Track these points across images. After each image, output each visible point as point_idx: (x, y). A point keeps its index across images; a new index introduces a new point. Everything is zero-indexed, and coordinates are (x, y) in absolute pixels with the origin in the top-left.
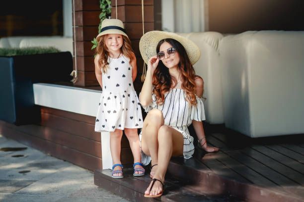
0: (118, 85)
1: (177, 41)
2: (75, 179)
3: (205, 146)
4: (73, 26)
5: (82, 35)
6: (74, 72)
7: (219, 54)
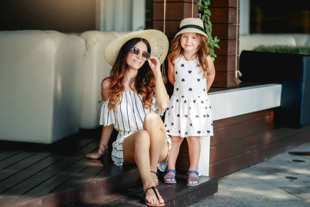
0: (190, 89)
1: (127, 42)
3: (100, 152)
4: (239, 26)
5: (229, 31)
6: (237, 73)
7: (85, 55)
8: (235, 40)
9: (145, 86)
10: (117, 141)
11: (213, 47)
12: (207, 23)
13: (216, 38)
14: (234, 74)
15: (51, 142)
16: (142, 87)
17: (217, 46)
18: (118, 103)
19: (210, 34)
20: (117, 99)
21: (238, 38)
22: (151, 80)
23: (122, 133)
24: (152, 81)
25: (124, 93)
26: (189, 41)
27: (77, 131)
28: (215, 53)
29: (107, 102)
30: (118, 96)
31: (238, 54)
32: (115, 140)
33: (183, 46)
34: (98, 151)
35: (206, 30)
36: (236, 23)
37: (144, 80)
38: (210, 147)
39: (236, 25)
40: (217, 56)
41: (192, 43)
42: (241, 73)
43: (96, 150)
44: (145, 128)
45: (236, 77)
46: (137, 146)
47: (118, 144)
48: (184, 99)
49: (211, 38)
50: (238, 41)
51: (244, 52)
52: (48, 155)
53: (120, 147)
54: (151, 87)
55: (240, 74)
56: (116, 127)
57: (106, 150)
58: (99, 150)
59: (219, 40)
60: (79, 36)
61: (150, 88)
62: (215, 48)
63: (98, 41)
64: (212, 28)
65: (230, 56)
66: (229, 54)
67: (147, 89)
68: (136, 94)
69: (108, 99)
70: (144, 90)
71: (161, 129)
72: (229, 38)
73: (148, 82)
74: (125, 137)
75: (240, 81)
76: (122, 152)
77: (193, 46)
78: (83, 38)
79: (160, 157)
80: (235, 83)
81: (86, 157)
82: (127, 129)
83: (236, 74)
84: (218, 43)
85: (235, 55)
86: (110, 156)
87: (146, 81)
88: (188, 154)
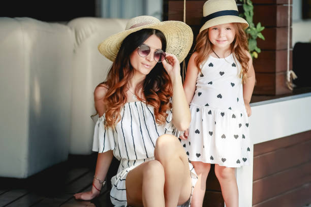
0: (220, 96)
3: (94, 191)
6: (290, 74)
7: (74, 51)
8: (285, 27)
9: (157, 92)
10: (118, 175)
11: (255, 38)
12: (247, 4)
13: (259, 25)
14: (285, 75)
15: (26, 176)
16: (153, 94)
17: (260, 36)
18: (118, 119)
19: (250, 19)
20: (117, 113)
21: (291, 25)
22: (166, 86)
23: (126, 163)
24: (168, 87)
25: (127, 105)
26: (222, 35)
27: (65, 157)
28: (258, 46)
29: (103, 118)
30: (118, 110)
31: (291, 47)
32: (115, 174)
33: (214, 42)
34: (91, 190)
35: (245, 14)
36: (287, 4)
37: (156, 85)
38: (253, 181)
39: (287, 7)
40: (261, 50)
41: (227, 37)
42: (296, 74)
43: (88, 188)
44: (157, 157)
45: (289, 79)
46: (145, 183)
47: (119, 180)
48: (208, 109)
49: (252, 25)
50: (291, 29)
51: (299, 45)
52: (22, 194)
53: (122, 185)
54: (167, 96)
55: (295, 76)
56: (116, 154)
57: (103, 187)
58: (93, 187)
59: (263, 28)
60: (66, 24)
61: (165, 97)
62: (258, 39)
63: (92, 32)
64: (254, 10)
65: (279, 50)
66: (278, 48)
67: (160, 97)
68: (144, 105)
69: (104, 115)
70: (156, 98)
71: (181, 159)
72: (278, 25)
73: (162, 89)
74: (129, 169)
75: (293, 86)
76: (125, 191)
77: (228, 40)
78: (71, 28)
79: (181, 198)
80: (288, 88)
81: (74, 197)
82: (132, 158)
83: (289, 76)
84: (262, 32)
85: (287, 49)
86: (109, 195)
87: (159, 86)
88: (221, 191)
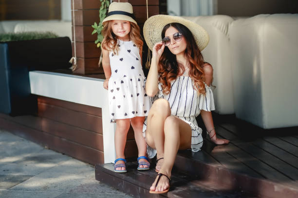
2: (74, 173)
4: (72, 9)
5: (82, 20)
7: (229, 40)
11: (99, 33)
39: (75, 9)
